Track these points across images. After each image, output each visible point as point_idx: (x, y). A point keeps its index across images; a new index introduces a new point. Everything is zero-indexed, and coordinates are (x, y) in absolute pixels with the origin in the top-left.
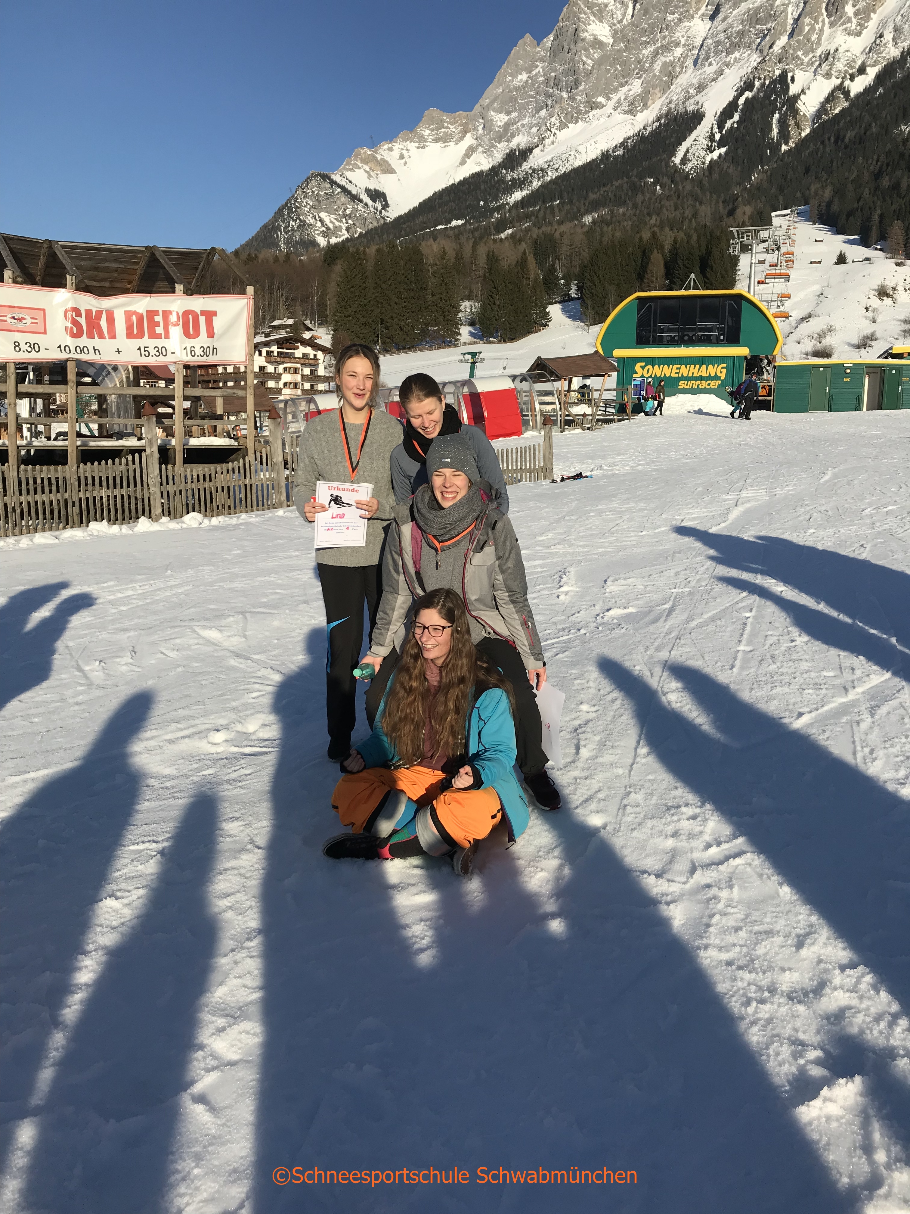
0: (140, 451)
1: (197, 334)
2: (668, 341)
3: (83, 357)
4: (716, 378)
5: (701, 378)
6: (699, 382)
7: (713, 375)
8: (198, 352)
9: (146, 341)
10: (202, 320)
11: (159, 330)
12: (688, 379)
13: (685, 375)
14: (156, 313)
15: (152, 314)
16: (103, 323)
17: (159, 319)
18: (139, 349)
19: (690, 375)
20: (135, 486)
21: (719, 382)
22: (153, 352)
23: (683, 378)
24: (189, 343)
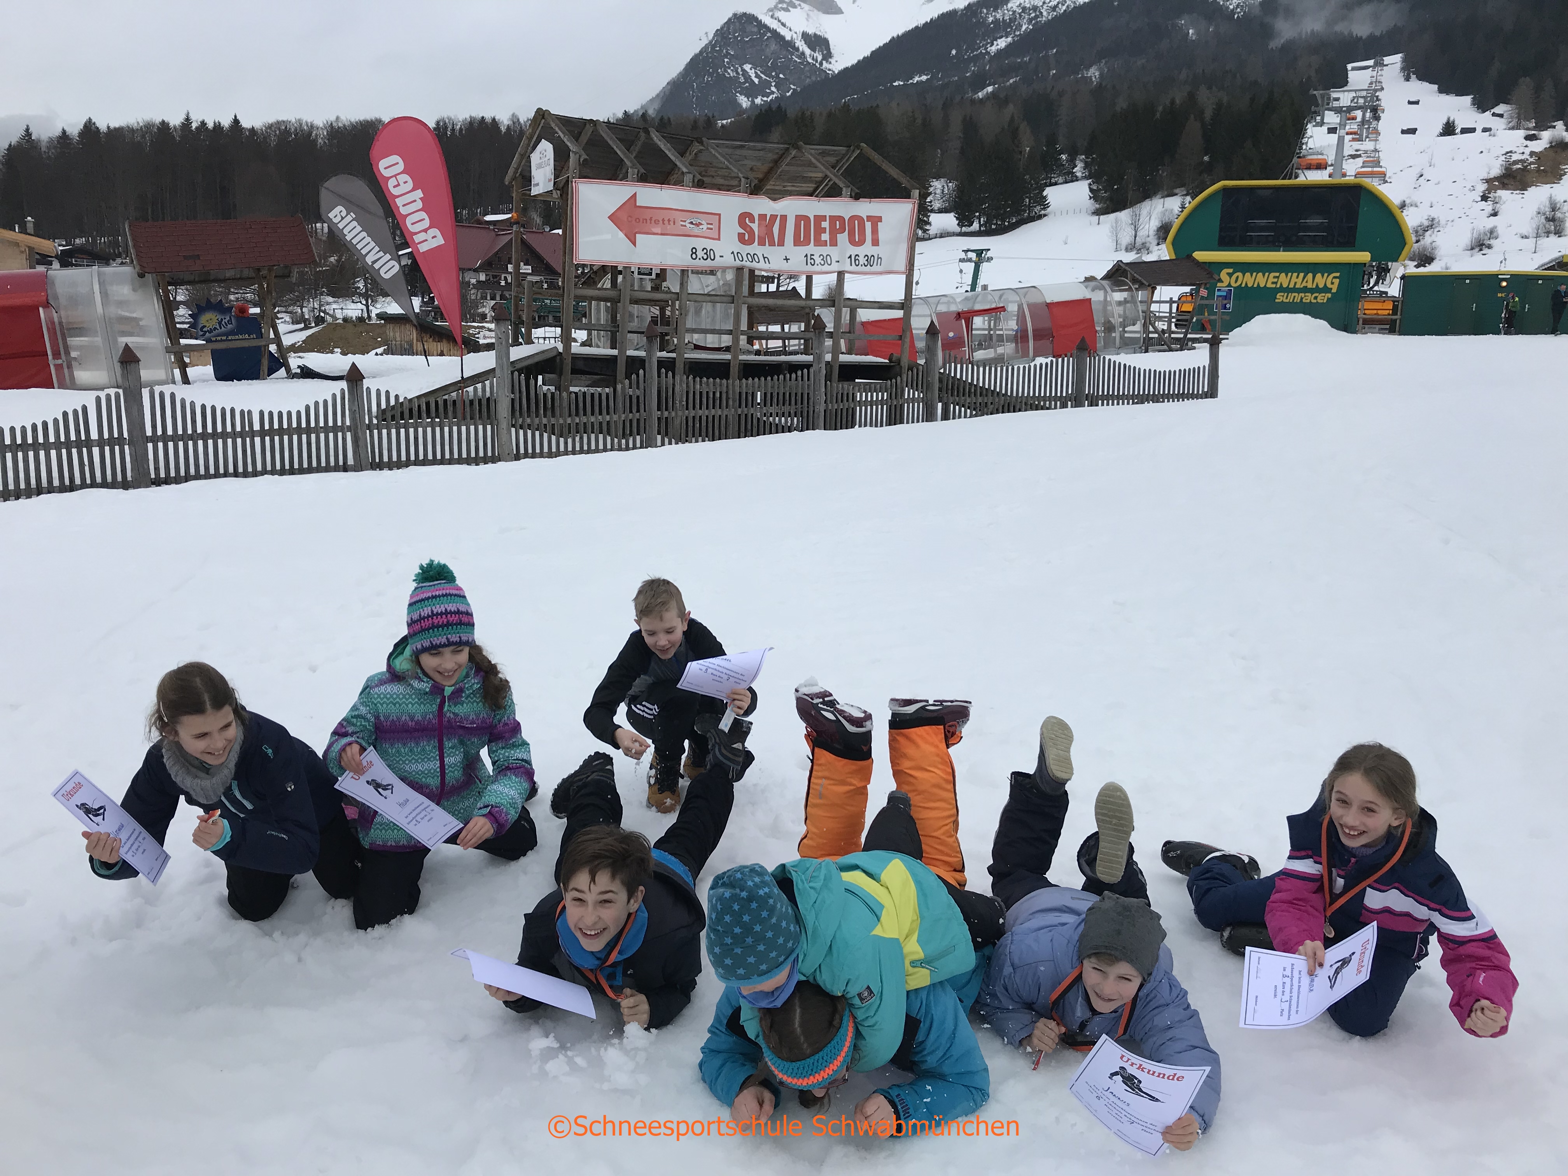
0: (808, 366)
1: (861, 242)
2: (1258, 243)
3: (754, 265)
4: (1326, 289)
5: (1305, 290)
6: (1303, 295)
7: (1321, 286)
8: (862, 260)
9: (811, 249)
10: (868, 225)
11: (825, 237)
12: (1288, 290)
13: (1285, 286)
14: (823, 218)
15: (819, 219)
16: (776, 230)
17: (825, 224)
18: (806, 256)
19: (1291, 286)
20: (802, 404)
21: (1330, 295)
22: (818, 260)
23: (1282, 289)
24: (854, 250)
